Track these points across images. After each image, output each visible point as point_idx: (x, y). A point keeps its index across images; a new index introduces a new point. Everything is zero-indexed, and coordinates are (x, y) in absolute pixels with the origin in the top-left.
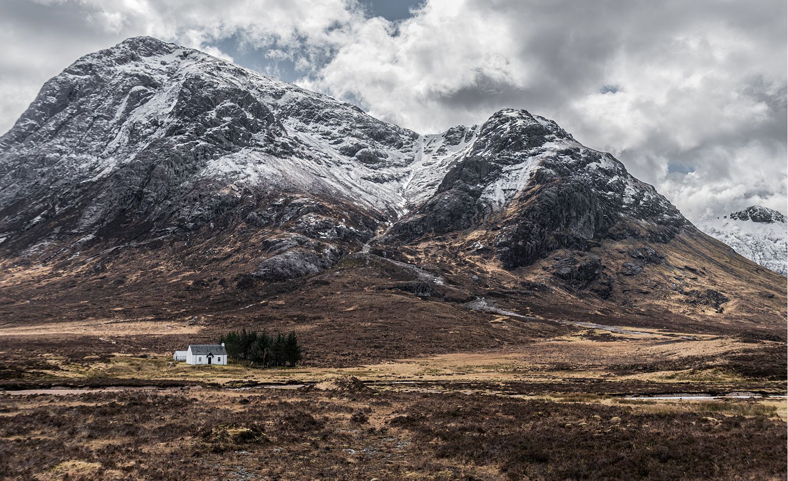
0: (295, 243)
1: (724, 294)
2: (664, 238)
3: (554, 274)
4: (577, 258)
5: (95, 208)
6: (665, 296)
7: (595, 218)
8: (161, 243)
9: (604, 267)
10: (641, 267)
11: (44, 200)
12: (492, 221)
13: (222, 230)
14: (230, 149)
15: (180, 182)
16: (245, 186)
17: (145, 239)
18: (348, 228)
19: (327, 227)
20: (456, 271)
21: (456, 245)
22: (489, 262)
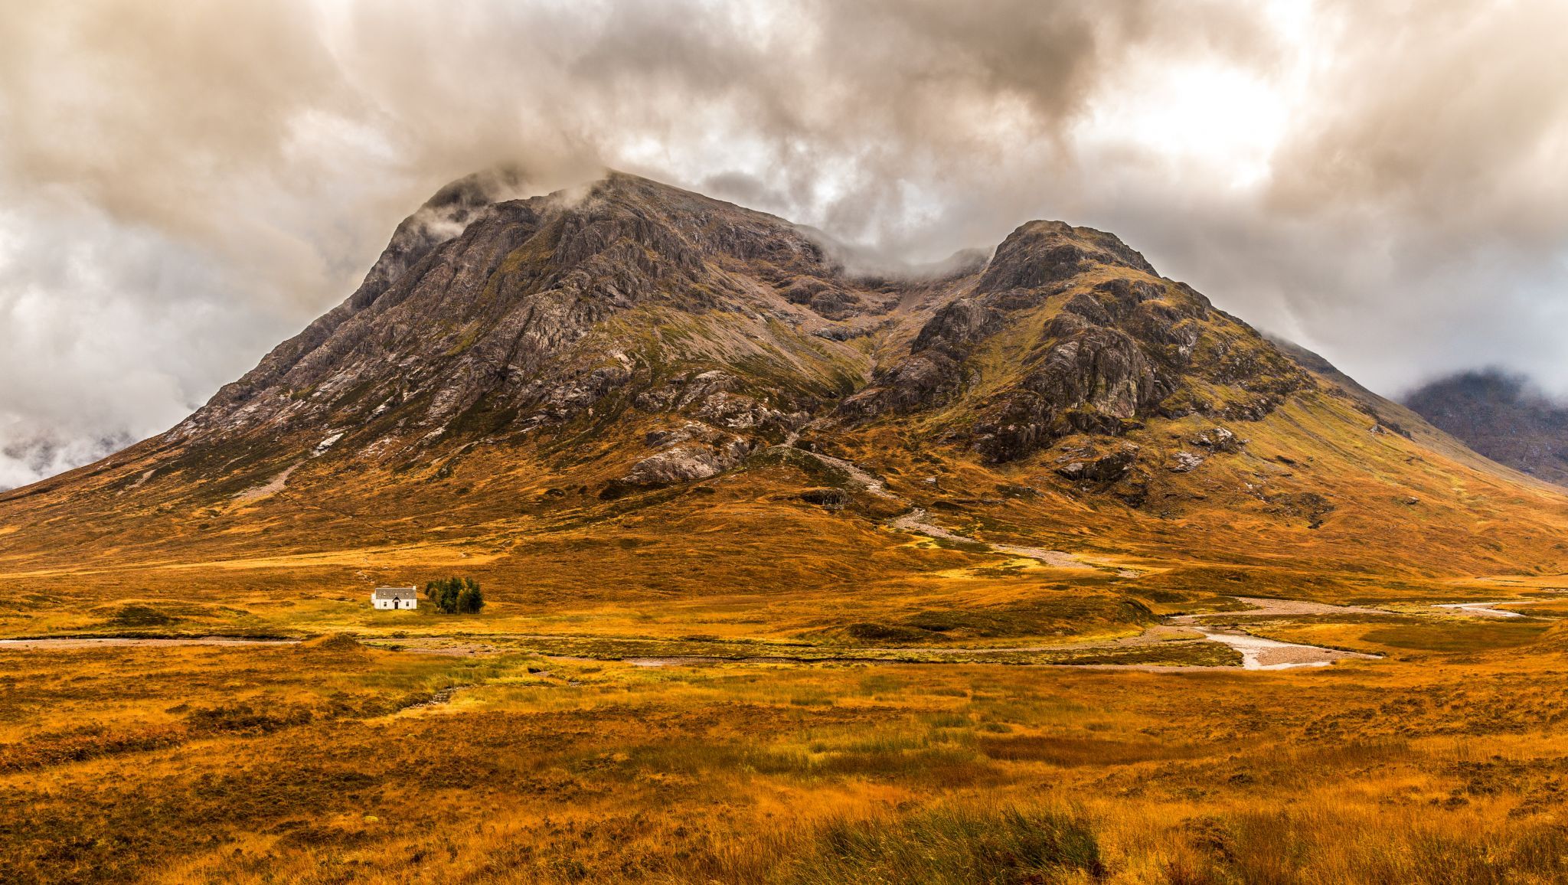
0: (687, 436)
1: (1331, 498)
2: (1254, 412)
3: (1056, 472)
4: (1099, 448)
5: (448, 393)
6: (1231, 504)
7: (1139, 387)
8: (524, 437)
9: (1141, 460)
10: (1202, 458)
12: (977, 396)
13: (602, 418)
14: (624, 306)
15: (555, 354)
16: (638, 356)
17: (504, 432)
18: (769, 410)
19: (740, 411)
20: (907, 471)
21: (920, 431)
22: (962, 456)
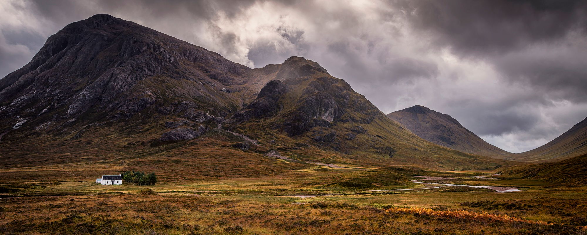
0: (182, 123)
1: (394, 148)
2: (367, 121)
3: (312, 139)
4: (324, 131)
5: (76, 105)
7: (334, 112)
8: (112, 123)
9: (337, 136)
10: (355, 135)
11: (49, 100)
12: (283, 113)
13: (145, 117)
14: (150, 75)
15: (123, 92)
16: (157, 94)
17: (103, 121)
18: (210, 116)
19: (200, 116)
20: (264, 137)
21: (265, 124)
22: (281, 133)
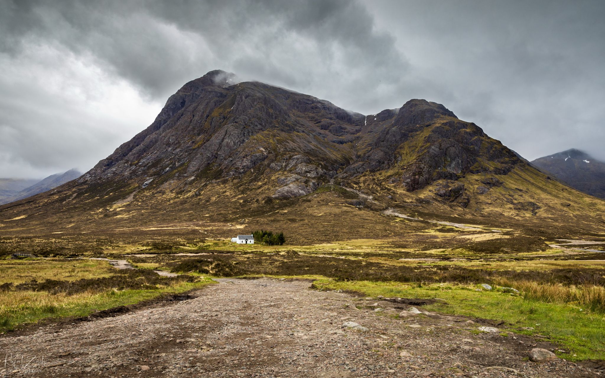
0: (294, 179)
1: (538, 204)
2: (504, 171)
3: (435, 194)
4: (450, 185)
5: (195, 163)
6: (501, 206)
7: (462, 162)
8: (227, 180)
9: (466, 189)
10: (488, 189)
11: (171, 159)
12: (401, 165)
13: (257, 173)
14: (261, 129)
15: (236, 148)
16: (269, 149)
17: (219, 178)
18: (322, 170)
19: (311, 171)
20: (380, 193)
21: (381, 178)
22: (399, 188)
